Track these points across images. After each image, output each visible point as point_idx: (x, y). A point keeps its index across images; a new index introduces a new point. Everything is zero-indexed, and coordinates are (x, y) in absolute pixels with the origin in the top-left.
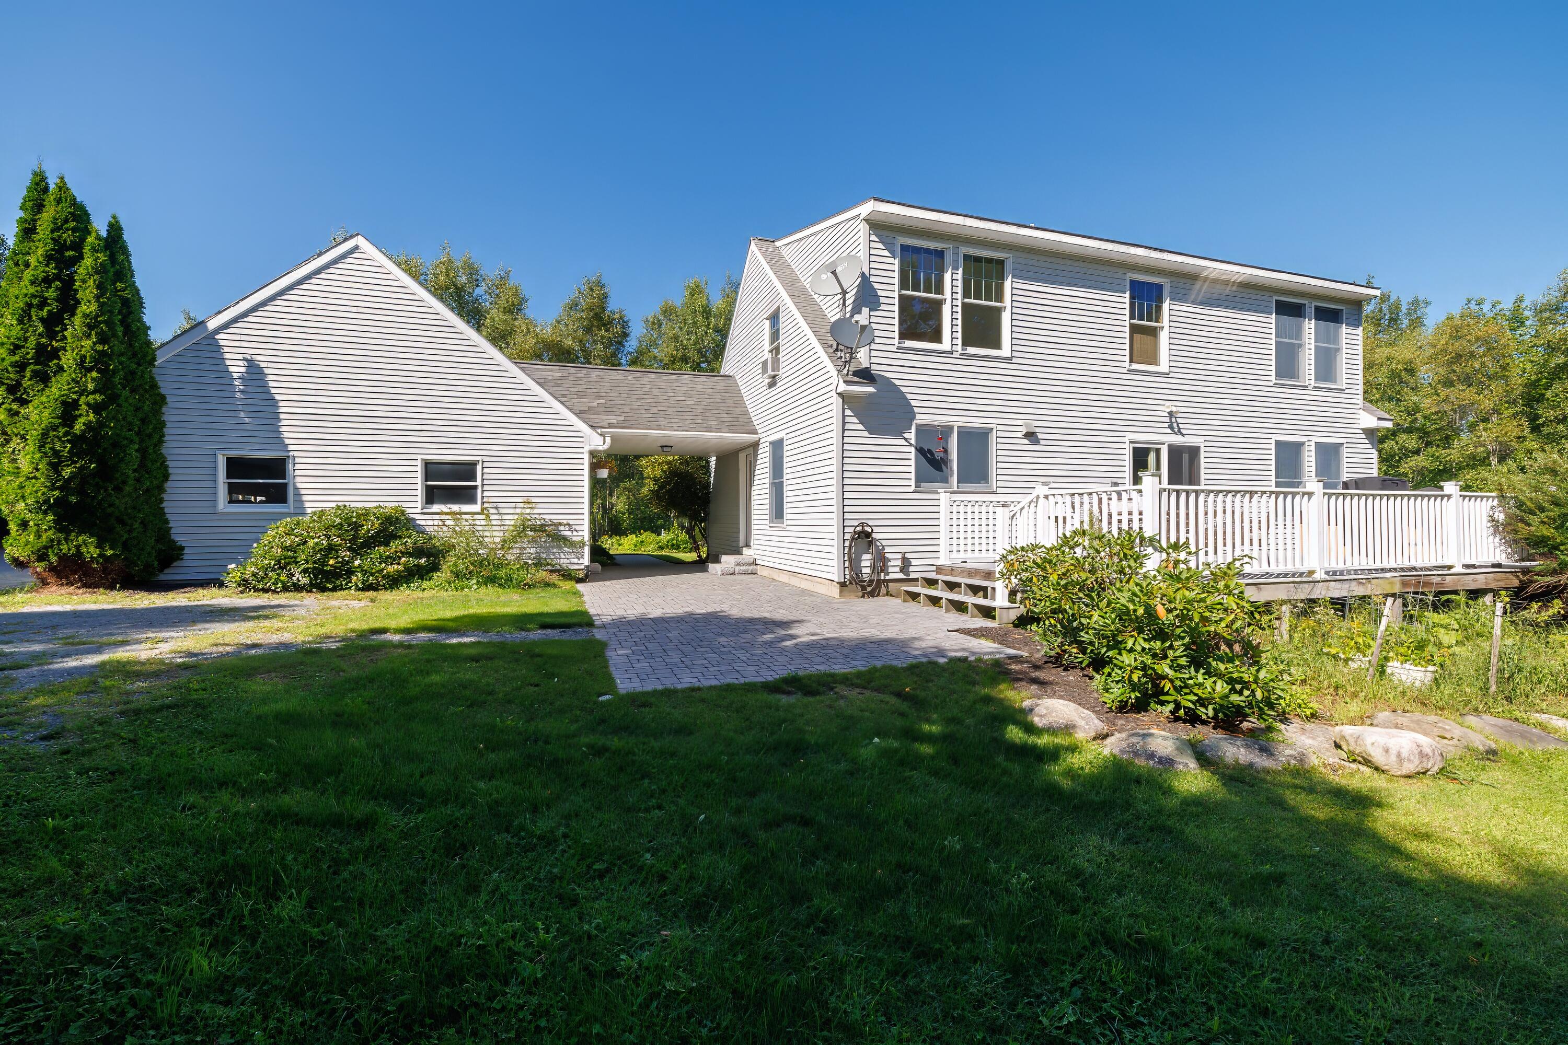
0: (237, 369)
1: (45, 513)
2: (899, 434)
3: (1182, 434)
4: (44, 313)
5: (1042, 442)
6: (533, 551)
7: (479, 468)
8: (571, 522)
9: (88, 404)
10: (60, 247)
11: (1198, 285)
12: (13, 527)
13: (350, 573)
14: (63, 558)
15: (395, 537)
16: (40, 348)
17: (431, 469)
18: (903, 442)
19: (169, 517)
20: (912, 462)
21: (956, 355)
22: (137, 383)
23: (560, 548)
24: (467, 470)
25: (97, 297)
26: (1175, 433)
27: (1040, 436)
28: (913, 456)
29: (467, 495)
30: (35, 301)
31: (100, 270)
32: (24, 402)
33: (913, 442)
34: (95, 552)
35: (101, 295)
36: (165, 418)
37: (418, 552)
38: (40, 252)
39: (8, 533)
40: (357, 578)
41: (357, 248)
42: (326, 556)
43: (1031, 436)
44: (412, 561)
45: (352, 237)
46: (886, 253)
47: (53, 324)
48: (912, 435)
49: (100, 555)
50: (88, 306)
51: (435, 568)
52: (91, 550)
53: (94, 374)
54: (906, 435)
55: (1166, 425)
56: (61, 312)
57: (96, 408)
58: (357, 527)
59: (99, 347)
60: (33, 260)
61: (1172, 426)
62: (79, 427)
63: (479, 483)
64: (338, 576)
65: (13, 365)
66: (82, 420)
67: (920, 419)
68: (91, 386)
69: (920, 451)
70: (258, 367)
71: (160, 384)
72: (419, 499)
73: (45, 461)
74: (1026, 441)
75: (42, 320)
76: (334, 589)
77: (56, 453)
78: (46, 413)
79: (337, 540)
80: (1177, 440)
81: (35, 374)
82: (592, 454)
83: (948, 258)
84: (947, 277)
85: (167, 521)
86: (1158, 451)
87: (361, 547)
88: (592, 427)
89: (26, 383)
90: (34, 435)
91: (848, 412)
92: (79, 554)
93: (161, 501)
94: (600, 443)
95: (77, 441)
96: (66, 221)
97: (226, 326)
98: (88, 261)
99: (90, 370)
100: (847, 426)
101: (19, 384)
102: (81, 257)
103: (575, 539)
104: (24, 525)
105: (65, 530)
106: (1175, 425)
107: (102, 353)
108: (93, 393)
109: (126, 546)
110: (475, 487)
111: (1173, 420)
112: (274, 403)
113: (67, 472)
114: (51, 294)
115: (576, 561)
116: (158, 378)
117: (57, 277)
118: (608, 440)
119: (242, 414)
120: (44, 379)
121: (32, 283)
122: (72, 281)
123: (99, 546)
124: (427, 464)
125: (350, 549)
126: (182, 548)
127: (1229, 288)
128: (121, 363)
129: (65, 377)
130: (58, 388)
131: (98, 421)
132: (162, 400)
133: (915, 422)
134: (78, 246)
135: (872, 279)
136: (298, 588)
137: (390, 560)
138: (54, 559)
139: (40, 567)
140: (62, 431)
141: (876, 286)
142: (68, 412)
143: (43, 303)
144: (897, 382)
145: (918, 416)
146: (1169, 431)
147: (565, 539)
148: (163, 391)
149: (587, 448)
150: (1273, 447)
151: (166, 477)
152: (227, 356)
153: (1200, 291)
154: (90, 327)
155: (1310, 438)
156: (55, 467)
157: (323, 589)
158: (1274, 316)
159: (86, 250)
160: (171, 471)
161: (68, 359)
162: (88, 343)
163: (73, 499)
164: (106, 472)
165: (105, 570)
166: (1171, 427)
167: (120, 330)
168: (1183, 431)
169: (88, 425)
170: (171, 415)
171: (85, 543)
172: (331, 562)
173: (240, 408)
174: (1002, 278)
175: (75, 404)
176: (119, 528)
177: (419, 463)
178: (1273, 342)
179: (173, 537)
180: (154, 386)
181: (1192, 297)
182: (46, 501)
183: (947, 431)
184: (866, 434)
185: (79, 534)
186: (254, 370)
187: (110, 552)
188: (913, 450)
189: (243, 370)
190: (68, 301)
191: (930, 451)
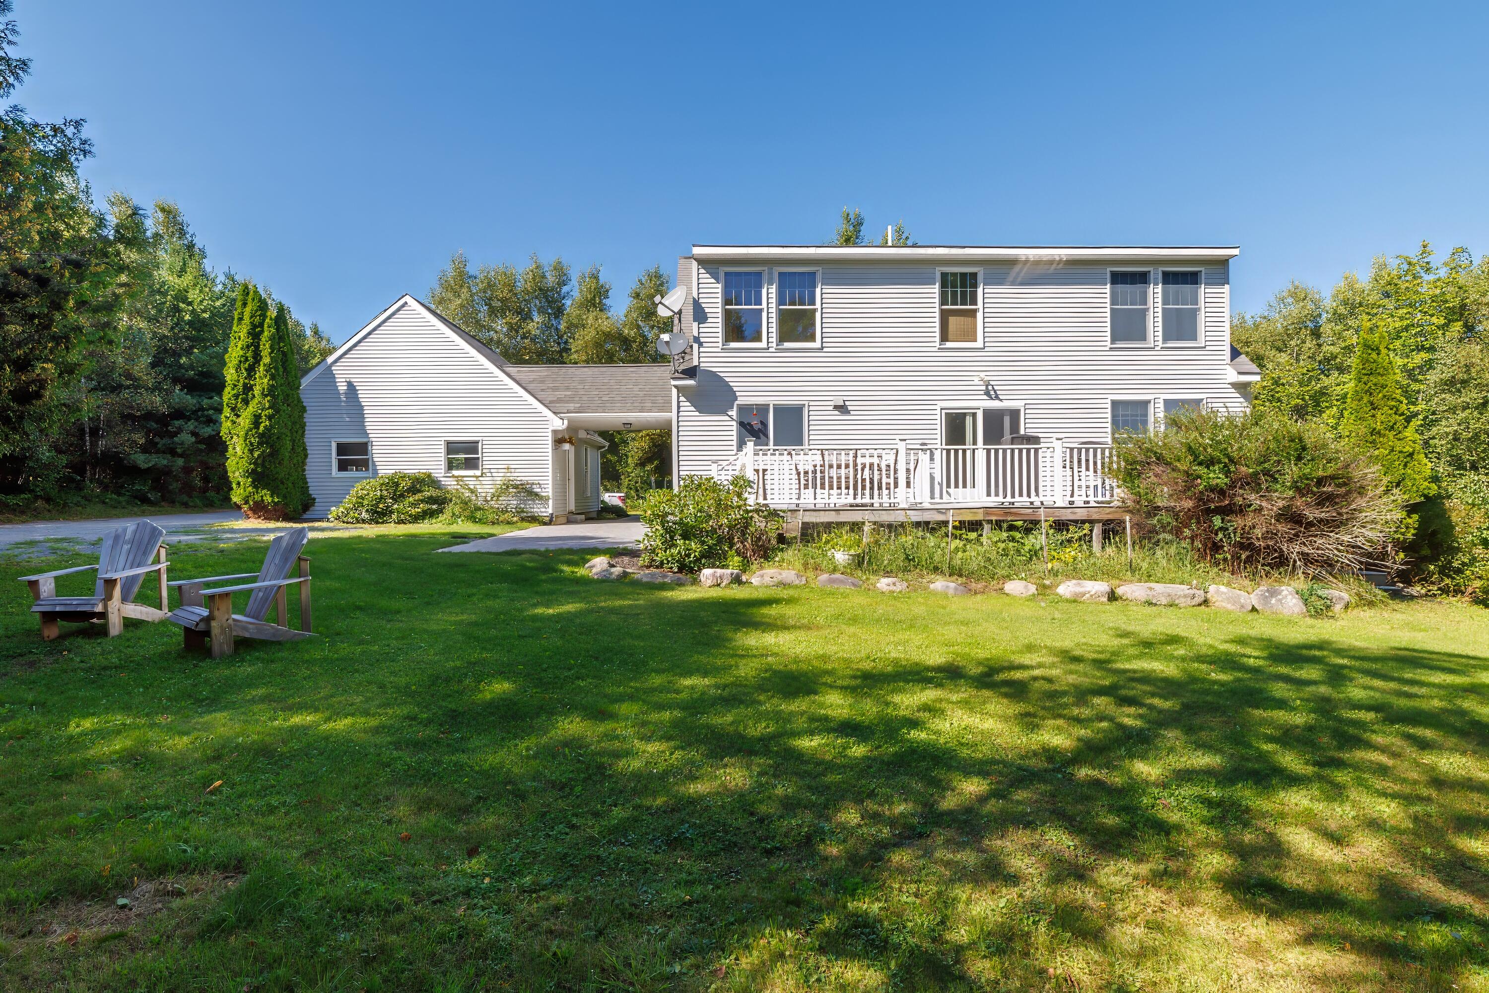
0: (342, 387)
1: (248, 477)
2: (724, 412)
3: (1001, 400)
4: (246, 365)
5: (852, 413)
6: (515, 502)
7: (480, 445)
8: (541, 482)
9: (266, 415)
10: (254, 327)
11: (1017, 268)
12: (234, 486)
13: (391, 512)
14: (255, 503)
15: (420, 491)
16: (245, 385)
17: (452, 447)
18: (727, 418)
19: (308, 480)
20: (734, 433)
21: (771, 350)
22: (290, 400)
23: (533, 500)
24: (472, 447)
25: (270, 354)
26: (992, 399)
27: (850, 408)
28: (734, 428)
29: (471, 464)
30: (242, 359)
31: (272, 338)
32: (238, 416)
33: (735, 417)
34: (270, 500)
35: (272, 352)
36: (305, 420)
37: (431, 500)
38: (245, 331)
39: (232, 489)
40: (394, 516)
41: (406, 303)
42: (379, 502)
43: (842, 409)
44: (427, 506)
45: (403, 297)
46: (713, 281)
47: (251, 370)
48: (733, 413)
49: (273, 501)
50: (266, 360)
51: (441, 511)
52: (268, 499)
53: (269, 398)
54: (730, 413)
55: (982, 392)
56: (254, 364)
57: (270, 418)
58: (397, 485)
59: (271, 382)
60: (242, 335)
61: (990, 393)
62: (262, 428)
63: (480, 455)
64: (384, 515)
65: (234, 395)
66: (263, 425)
67: (741, 401)
68: (267, 405)
69: (741, 424)
70: (353, 385)
71: (303, 400)
72: (443, 467)
73: (247, 448)
74: (837, 413)
75: (246, 369)
76: (382, 523)
77: (251, 444)
78: (247, 421)
79: (385, 493)
80: (995, 404)
81: (243, 400)
82: (555, 432)
83: (765, 277)
84: (764, 291)
85: (307, 483)
86: (974, 415)
87: (398, 497)
88: (554, 413)
89: (239, 405)
90: (242, 433)
91: (682, 399)
92: (263, 500)
93: (304, 470)
94: (558, 424)
95: (261, 436)
96: (257, 311)
97: (336, 361)
98: (266, 333)
99: (266, 396)
100: (681, 409)
101: (236, 406)
102: (262, 332)
103: (543, 494)
104: (239, 484)
105: (256, 487)
106: (992, 393)
107: (273, 386)
108: (269, 408)
109: (285, 497)
110: (478, 458)
111: (990, 388)
112: (361, 408)
113: (256, 454)
114: (249, 354)
115: (543, 510)
116: (301, 396)
117: (252, 344)
118: (566, 422)
119: (345, 416)
120: (246, 402)
121: (242, 349)
122: (259, 345)
123: (272, 496)
124: (448, 443)
125: (392, 498)
126: (314, 499)
127: (1054, 266)
128: (282, 390)
129: (256, 401)
130: (252, 408)
131: (270, 425)
132: (304, 409)
133: (737, 402)
134: (261, 325)
135: (701, 301)
136: (364, 521)
137: (414, 505)
138: (251, 503)
139: (245, 507)
140: (254, 431)
141: (703, 305)
142: (256, 420)
143: (246, 360)
144: (722, 375)
145: (739, 398)
146: (985, 397)
147: (537, 494)
148: (304, 404)
149: (551, 428)
150: (1109, 406)
151: (306, 456)
152: (337, 380)
153: (1018, 273)
154: (267, 371)
155: (1157, 396)
156: (251, 451)
157: (377, 523)
158: (1108, 286)
159: (266, 326)
160: (309, 452)
161: (257, 391)
162: (265, 381)
163: (259, 470)
164: (274, 454)
165: (275, 510)
166: (987, 393)
167: (281, 370)
168: (1001, 397)
169: (265, 427)
170: (308, 418)
171: (265, 494)
172: (381, 506)
173: (344, 412)
174: (814, 287)
175: (260, 416)
176: (281, 486)
177: (442, 443)
178: (1108, 310)
179: (311, 492)
180: (299, 400)
181: (1010, 279)
182: (248, 471)
183: (764, 409)
184: (697, 414)
185: (263, 489)
186: (351, 387)
187: (276, 500)
188: (734, 423)
189: (345, 388)
190: (257, 357)
191: (749, 424)
